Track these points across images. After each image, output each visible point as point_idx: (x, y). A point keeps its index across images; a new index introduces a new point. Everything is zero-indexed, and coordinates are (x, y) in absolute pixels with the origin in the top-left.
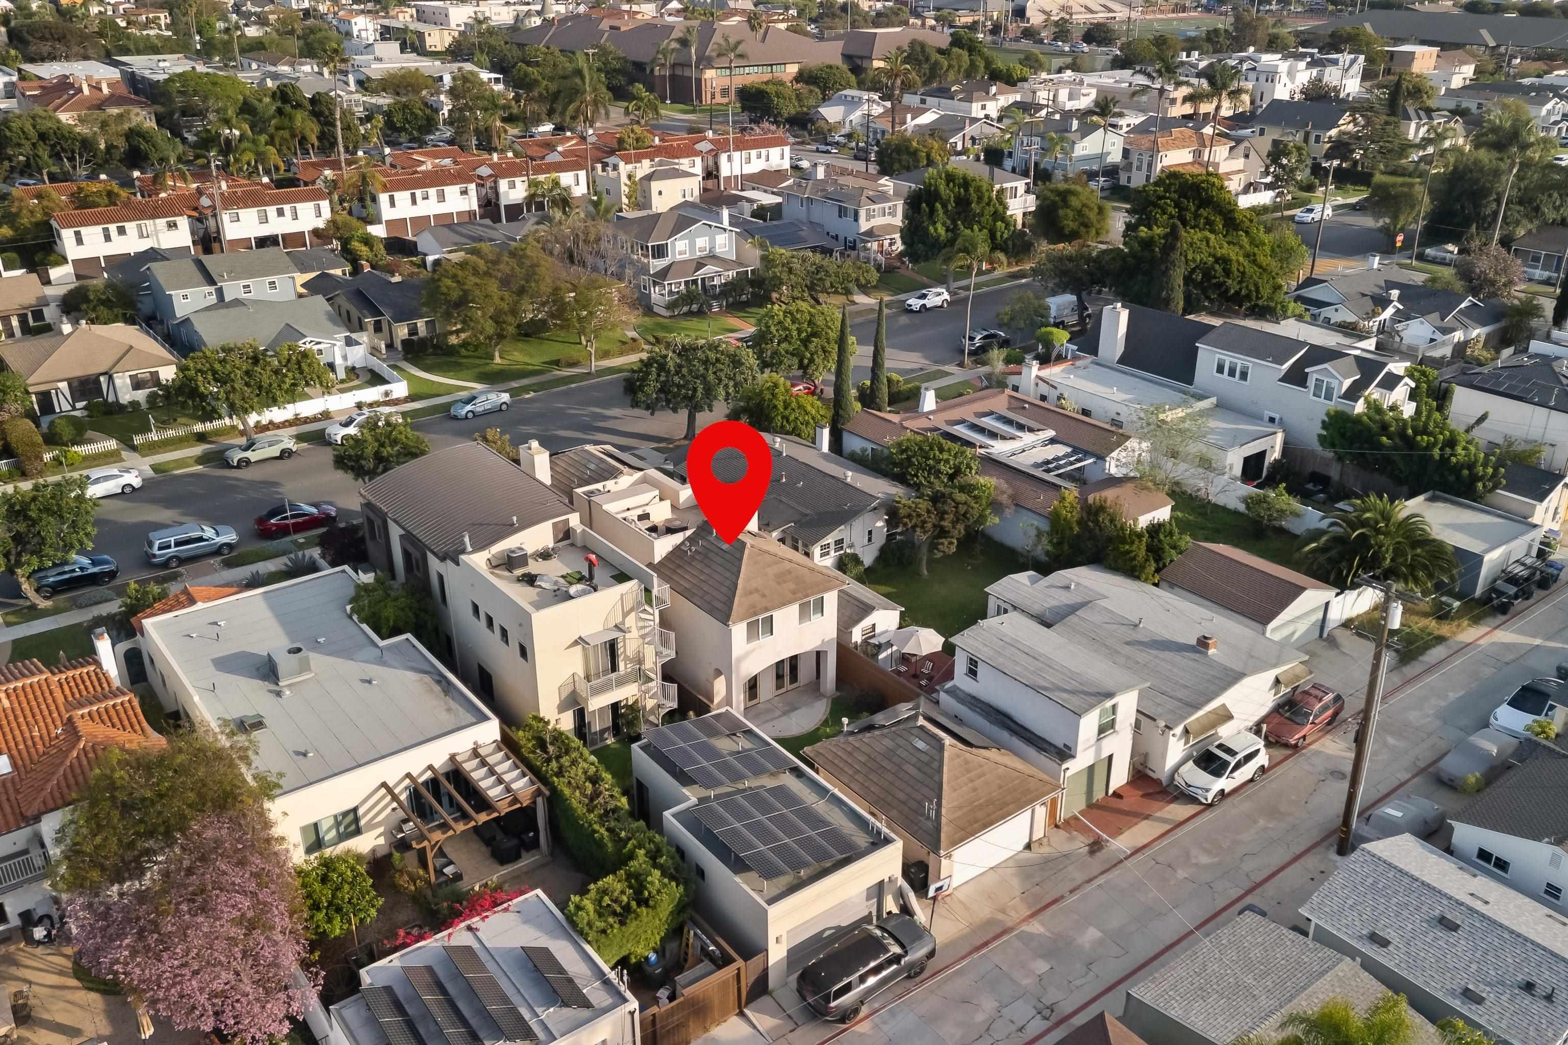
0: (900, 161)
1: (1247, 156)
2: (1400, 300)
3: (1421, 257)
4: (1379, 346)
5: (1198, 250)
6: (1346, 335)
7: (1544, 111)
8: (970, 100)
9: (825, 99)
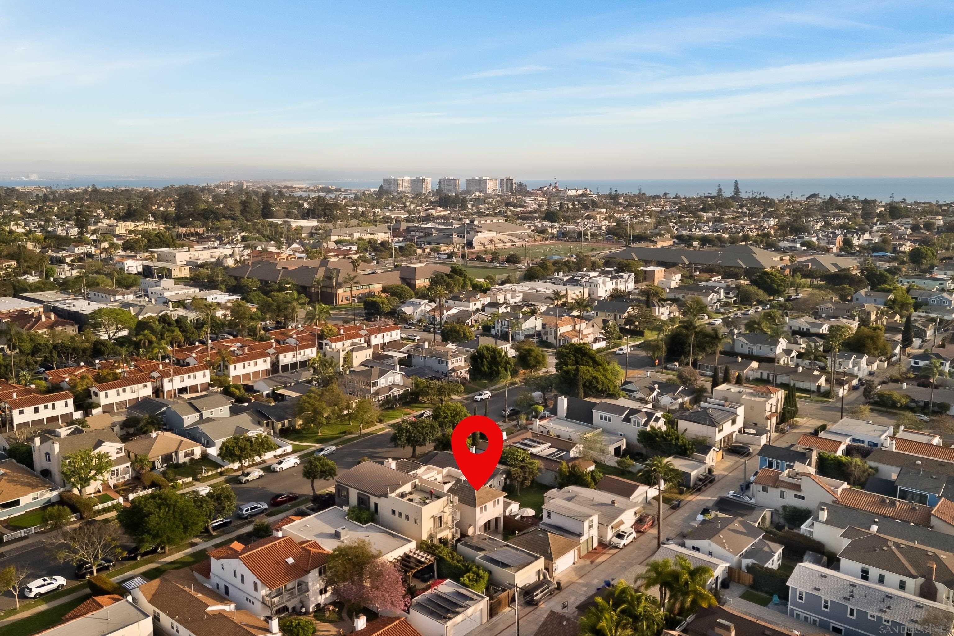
0: (452, 336)
1: (593, 326)
2: (659, 388)
3: (666, 368)
4: (654, 406)
5: (586, 374)
6: (641, 403)
7: (709, 299)
8: (469, 301)
9: (403, 303)
